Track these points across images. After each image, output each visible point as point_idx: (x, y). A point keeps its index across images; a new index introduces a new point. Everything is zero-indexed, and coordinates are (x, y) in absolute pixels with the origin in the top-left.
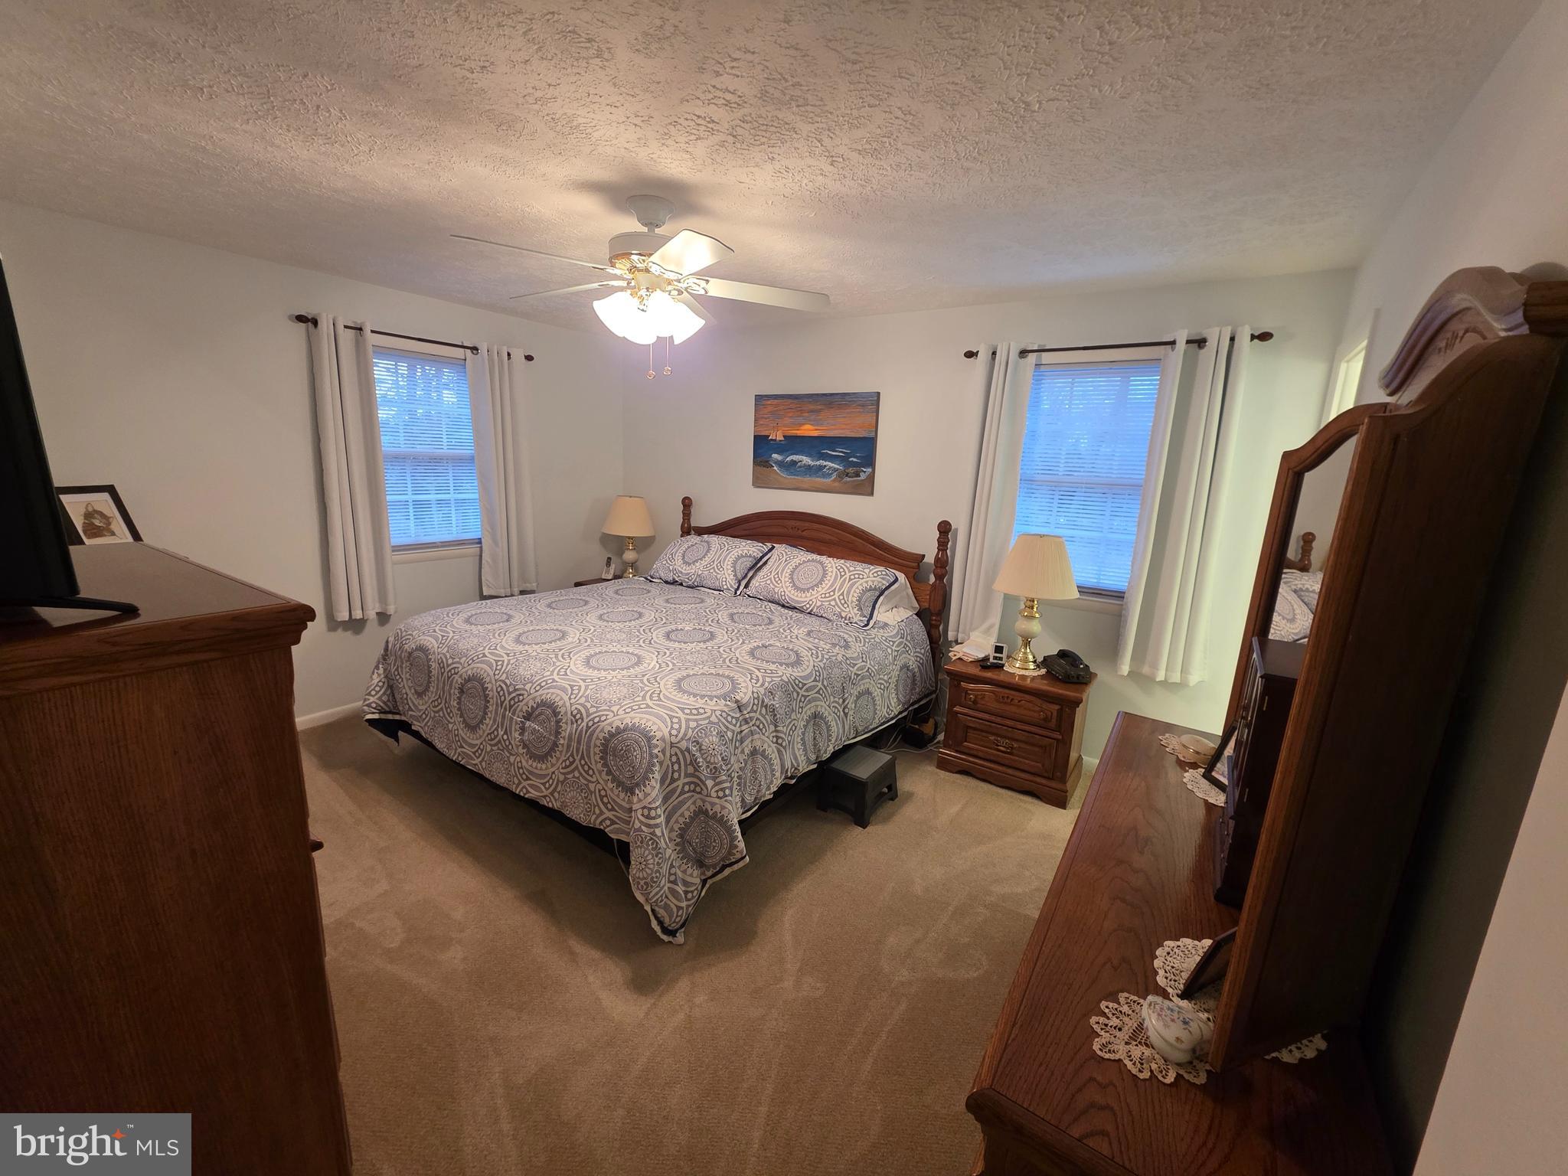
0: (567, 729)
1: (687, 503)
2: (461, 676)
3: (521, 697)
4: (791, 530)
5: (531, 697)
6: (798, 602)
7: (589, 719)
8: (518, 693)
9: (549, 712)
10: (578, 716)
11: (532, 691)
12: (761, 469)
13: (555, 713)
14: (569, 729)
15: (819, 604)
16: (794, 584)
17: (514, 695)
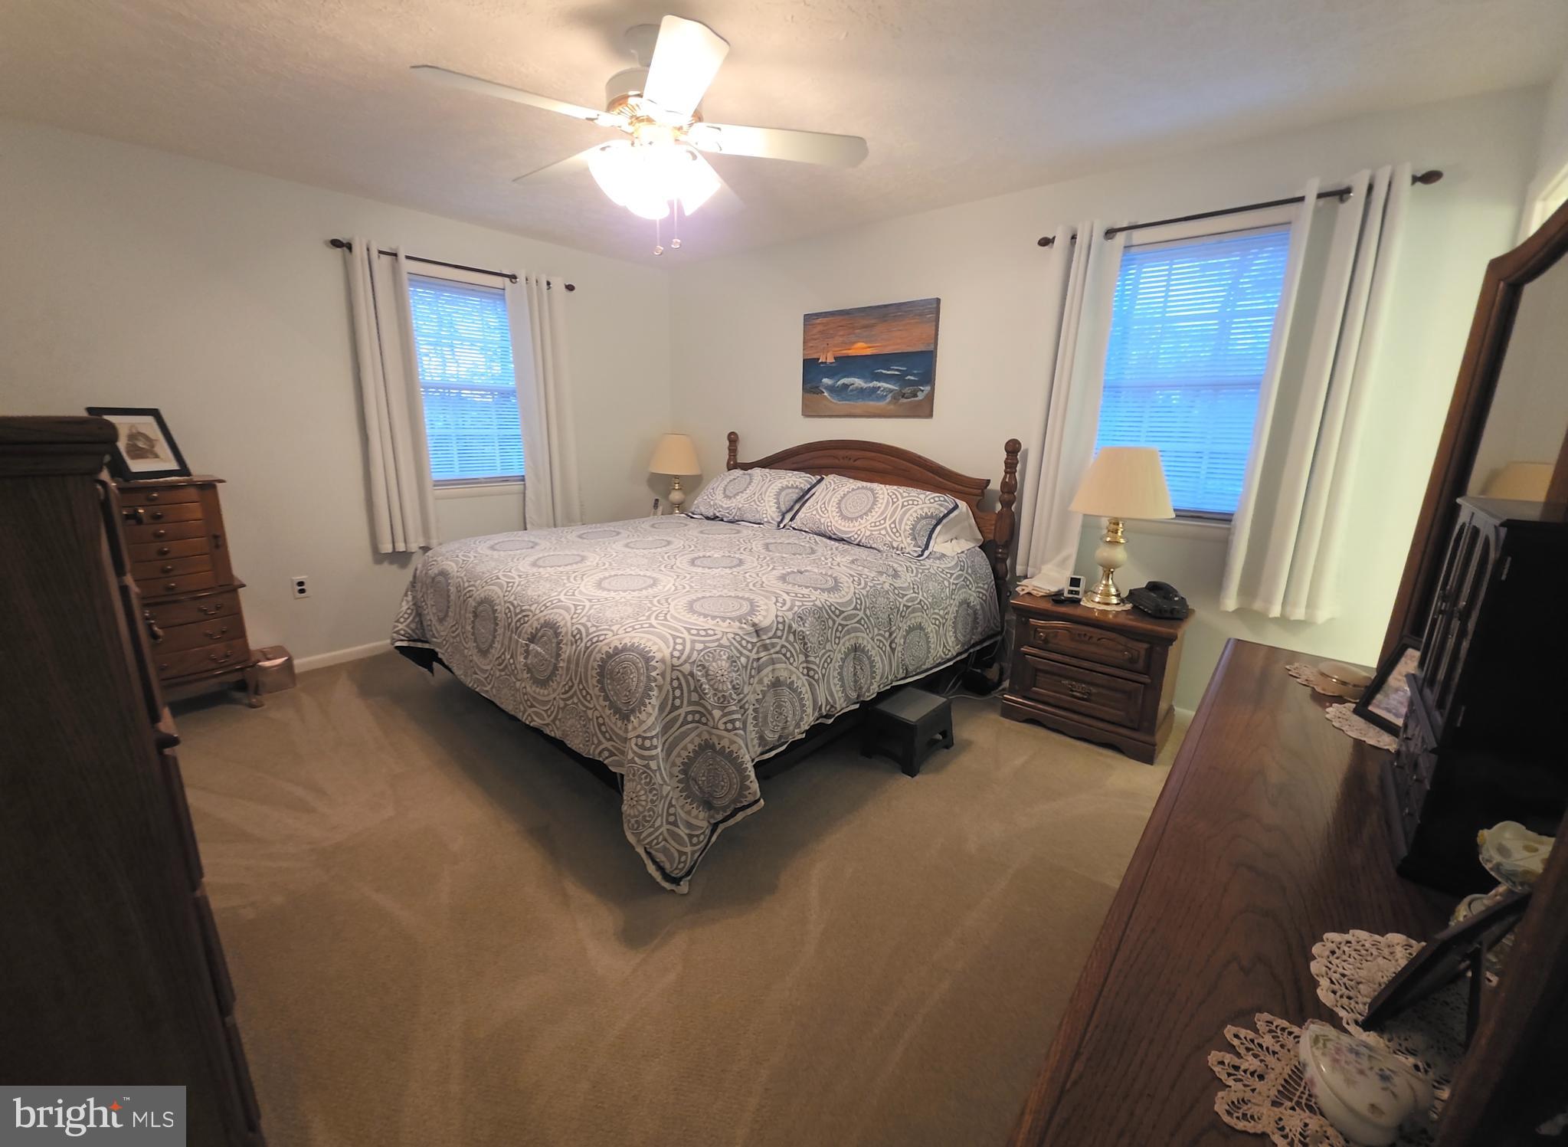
0: (567, 651)
1: (733, 439)
2: (474, 599)
3: (526, 619)
4: (842, 461)
5: (536, 617)
6: (846, 533)
7: (588, 639)
8: (524, 614)
9: (550, 632)
10: (578, 636)
11: (538, 612)
12: (809, 396)
13: (557, 634)
14: (568, 652)
15: (868, 533)
16: (842, 514)
17: (520, 616)
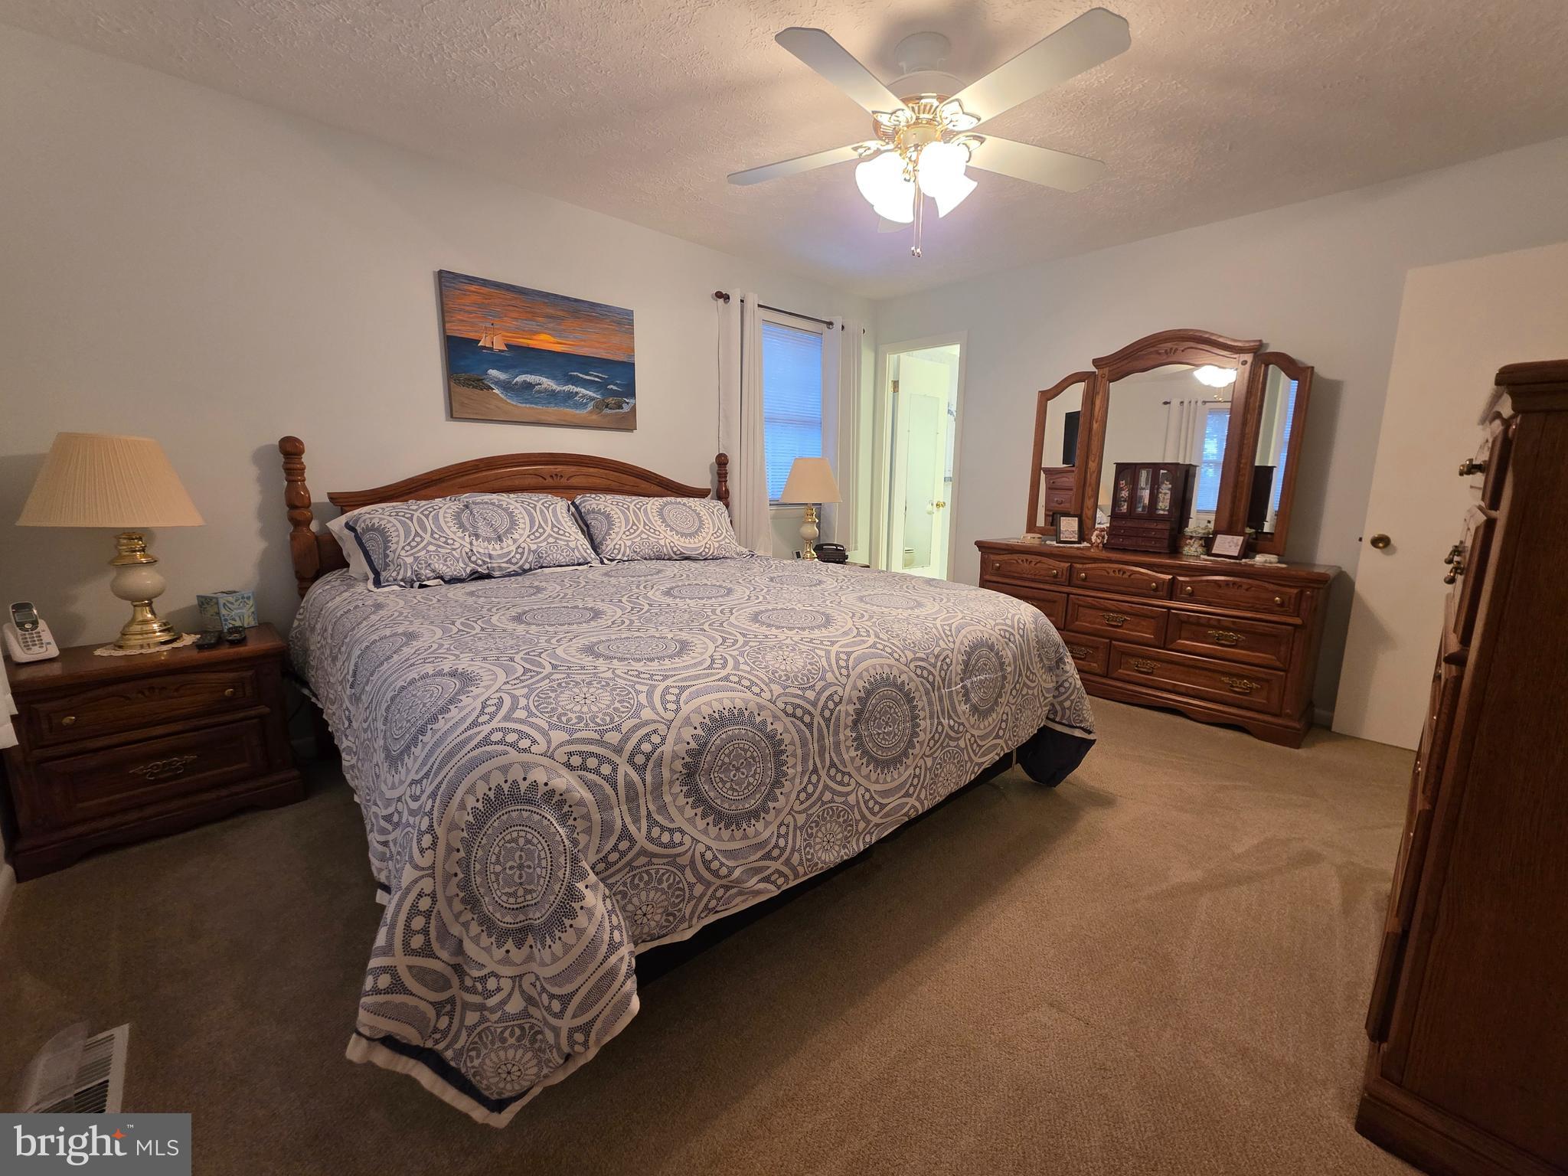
0: (1008, 655)
1: (291, 451)
3: (948, 660)
4: (550, 480)
5: (955, 653)
7: (1016, 630)
8: (942, 658)
9: (985, 651)
10: (1007, 635)
11: (951, 645)
13: (991, 648)
14: (1009, 653)
17: (939, 664)
